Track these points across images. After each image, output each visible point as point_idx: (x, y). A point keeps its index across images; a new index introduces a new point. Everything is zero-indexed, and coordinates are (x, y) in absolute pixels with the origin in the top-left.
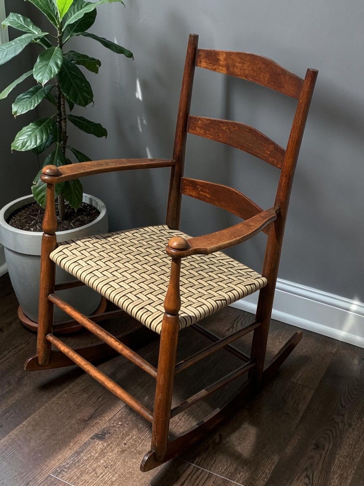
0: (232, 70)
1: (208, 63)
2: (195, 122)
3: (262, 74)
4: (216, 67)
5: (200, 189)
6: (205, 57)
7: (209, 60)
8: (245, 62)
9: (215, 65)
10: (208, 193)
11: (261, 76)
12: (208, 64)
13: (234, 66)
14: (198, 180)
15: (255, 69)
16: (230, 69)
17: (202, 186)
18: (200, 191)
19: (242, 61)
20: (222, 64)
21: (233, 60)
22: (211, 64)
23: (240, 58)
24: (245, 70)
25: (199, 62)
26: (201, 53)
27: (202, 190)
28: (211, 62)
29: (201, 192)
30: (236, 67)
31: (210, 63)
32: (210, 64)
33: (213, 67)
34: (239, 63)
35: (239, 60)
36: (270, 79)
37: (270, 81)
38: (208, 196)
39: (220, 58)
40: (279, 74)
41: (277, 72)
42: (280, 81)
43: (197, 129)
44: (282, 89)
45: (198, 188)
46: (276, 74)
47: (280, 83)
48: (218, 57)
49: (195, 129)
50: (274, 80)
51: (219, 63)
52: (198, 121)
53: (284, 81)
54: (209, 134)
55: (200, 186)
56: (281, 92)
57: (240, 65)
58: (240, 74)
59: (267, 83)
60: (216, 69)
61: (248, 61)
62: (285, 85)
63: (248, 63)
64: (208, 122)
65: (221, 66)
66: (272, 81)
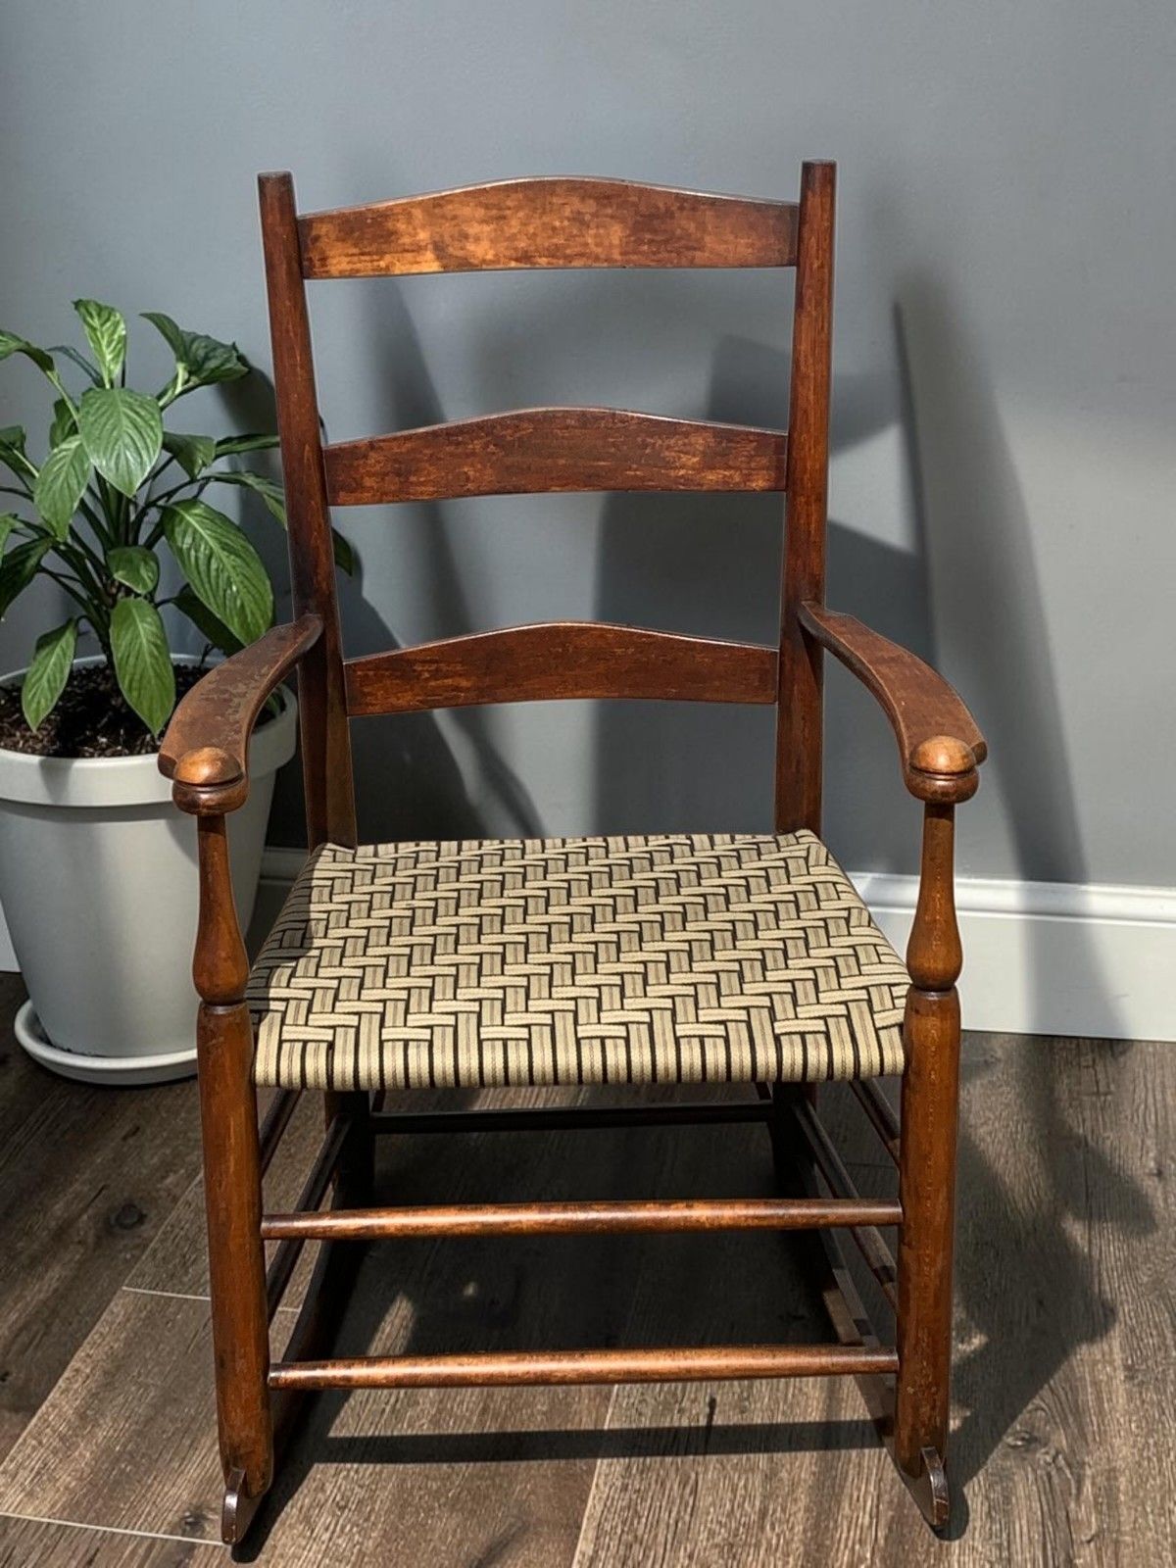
0: (460, 253)
1: (353, 255)
2: (355, 463)
3: (592, 232)
4: (388, 258)
5: (427, 675)
6: (338, 239)
7: (355, 245)
8: (508, 212)
9: (382, 254)
10: (460, 675)
11: (590, 241)
12: (355, 259)
13: (466, 237)
15: (557, 224)
16: (451, 250)
17: (431, 662)
18: (427, 679)
19: (494, 212)
20: (412, 244)
21: (455, 217)
22: (369, 254)
23: (480, 204)
24: (513, 238)
25: (317, 263)
26: (323, 230)
27: (436, 675)
28: (367, 250)
29: (433, 683)
30: (471, 240)
31: (362, 254)
32: (363, 258)
33: (375, 263)
34: (483, 221)
35: (481, 212)
36: (632, 239)
37: (635, 241)
38: (464, 683)
39: (401, 226)
40: (669, 214)
41: (658, 208)
42: (678, 232)
43: (368, 482)
44: (698, 254)
45: (420, 673)
46: (651, 217)
47: (680, 238)
48: (390, 225)
49: (359, 487)
50: (648, 236)
51: (400, 242)
52: (365, 457)
53: (697, 228)
54: (422, 484)
55: (424, 662)
56: (692, 264)
57: (486, 228)
58: (496, 255)
59: (621, 254)
60: (393, 264)
61: (518, 208)
62: (707, 239)
63: (521, 214)
64: (409, 445)
65: (407, 251)
66: (640, 242)
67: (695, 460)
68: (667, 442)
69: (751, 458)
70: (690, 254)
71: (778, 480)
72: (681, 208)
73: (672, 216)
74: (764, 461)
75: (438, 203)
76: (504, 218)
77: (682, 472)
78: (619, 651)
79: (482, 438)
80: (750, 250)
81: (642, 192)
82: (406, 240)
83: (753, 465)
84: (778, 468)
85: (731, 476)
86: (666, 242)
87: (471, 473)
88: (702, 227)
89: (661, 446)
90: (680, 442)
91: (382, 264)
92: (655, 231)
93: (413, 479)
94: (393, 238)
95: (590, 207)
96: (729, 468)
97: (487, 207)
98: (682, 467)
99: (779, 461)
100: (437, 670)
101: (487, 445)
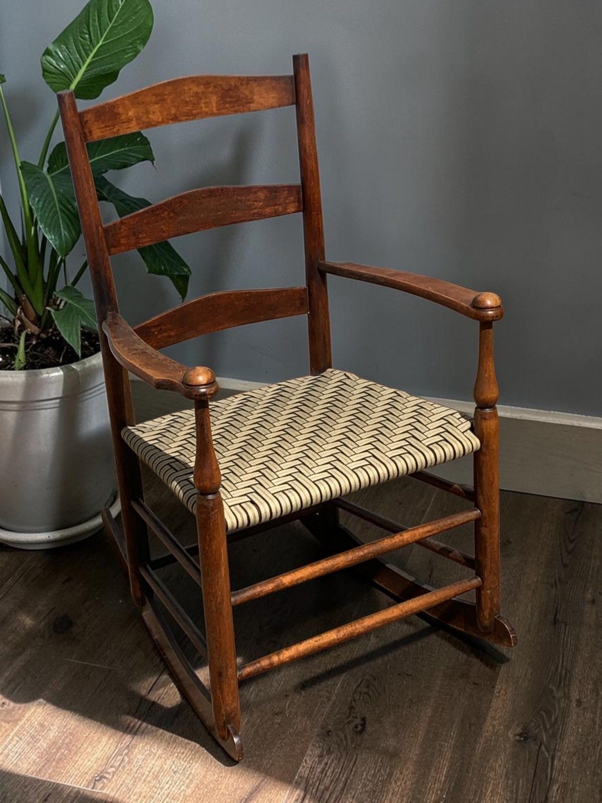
0: (146, 120)
1: (102, 128)
3: (203, 101)
4: (117, 127)
5: (156, 333)
6: (95, 121)
7: (103, 123)
8: (166, 97)
9: (114, 126)
10: (170, 330)
11: (203, 106)
12: (103, 130)
13: (149, 112)
14: (148, 322)
15: (188, 99)
16: (143, 119)
17: (158, 326)
18: (157, 335)
19: (159, 98)
20: (127, 120)
21: (143, 102)
22: (109, 126)
23: (153, 94)
24: (169, 109)
25: (88, 134)
26: (89, 117)
27: (160, 332)
28: (108, 125)
29: (160, 336)
30: (151, 113)
31: (106, 127)
32: (107, 129)
33: (112, 131)
34: (156, 103)
35: (154, 99)
36: (222, 102)
37: (223, 103)
38: (172, 334)
39: (121, 110)
40: (236, 87)
41: (231, 85)
42: (241, 96)
43: (123, 241)
44: (252, 105)
45: (154, 332)
46: (229, 90)
47: (244, 98)
48: (116, 110)
49: (119, 244)
50: (228, 100)
51: (121, 118)
52: (120, 229)
53: (250, 92)
54: (144, 238)
55: (155, 327)
56: (249, 110)
57: (157, 106)
58: (163, 119)
59: (218, 110)
60: (119, 130)
61: (170, 94)
62: (255, 97)
63: (171, 97)
64: (137, 219)
65: (125, 122)
66: (225, 103)
67: (261, 204)
68: (247, 198)
69: (285, 199)
70: (248, 105)
71: (299, 206)
72: (242, 84)
73: (238, 89)
74: (292, 198)
75: (136, 96)
76: (164, 100)
77: (256, 211)
78: (236, 303)
79: (167, 210)
80: (275, 100)
81: (223, 79)
82: (123, 117)
83: (287, 201)
84: (299, 202)
85: (278, 209)
86: (237, 101)
87: (164, 228)
88: (252, 92)
89: (245, 200)
90: (253, 197)
91: (115, 130)
92: (231, 97)
93: (140, 236)
94: (118, 117)
95: (200, 89)
96: (276, 205)
97: (156, 96)
98: (256, 208)
99: (299, 198)
100: (161, 329)
101: (169, 214)
